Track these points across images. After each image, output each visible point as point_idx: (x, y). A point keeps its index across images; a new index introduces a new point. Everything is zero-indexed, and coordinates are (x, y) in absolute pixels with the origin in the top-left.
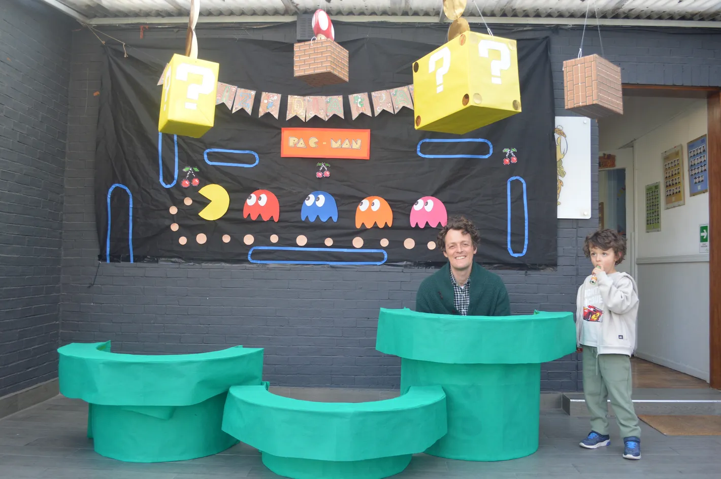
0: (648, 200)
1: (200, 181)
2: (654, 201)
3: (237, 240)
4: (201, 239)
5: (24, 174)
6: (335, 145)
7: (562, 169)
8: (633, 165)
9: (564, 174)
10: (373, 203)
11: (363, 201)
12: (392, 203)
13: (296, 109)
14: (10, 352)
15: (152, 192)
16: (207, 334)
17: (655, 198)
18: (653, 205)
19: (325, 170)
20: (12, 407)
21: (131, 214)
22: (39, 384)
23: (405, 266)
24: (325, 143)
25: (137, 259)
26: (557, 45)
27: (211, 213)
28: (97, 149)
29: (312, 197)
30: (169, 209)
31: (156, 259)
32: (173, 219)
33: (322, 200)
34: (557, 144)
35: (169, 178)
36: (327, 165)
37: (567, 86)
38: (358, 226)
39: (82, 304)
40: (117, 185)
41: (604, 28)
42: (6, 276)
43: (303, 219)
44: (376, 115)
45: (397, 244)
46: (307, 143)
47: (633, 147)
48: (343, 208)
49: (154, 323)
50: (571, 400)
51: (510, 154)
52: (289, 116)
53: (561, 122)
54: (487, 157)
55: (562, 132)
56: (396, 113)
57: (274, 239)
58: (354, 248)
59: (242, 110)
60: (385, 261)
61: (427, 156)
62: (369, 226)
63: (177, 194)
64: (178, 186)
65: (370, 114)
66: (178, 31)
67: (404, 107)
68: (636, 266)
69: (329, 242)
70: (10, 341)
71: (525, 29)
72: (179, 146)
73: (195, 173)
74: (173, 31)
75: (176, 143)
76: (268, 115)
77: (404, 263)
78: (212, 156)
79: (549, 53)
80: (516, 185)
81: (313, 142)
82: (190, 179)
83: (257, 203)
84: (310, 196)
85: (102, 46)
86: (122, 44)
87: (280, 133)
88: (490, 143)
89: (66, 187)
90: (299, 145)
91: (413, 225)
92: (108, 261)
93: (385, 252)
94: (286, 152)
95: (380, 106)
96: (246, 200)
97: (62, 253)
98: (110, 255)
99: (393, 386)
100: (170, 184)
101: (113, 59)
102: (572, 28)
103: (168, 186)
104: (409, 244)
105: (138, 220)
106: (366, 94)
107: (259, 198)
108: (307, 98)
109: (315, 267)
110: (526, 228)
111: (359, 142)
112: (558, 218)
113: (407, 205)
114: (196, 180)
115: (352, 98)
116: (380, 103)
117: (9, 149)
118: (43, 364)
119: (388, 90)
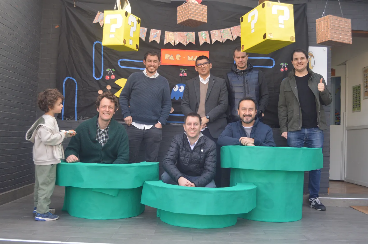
0: (354, 94)
1: (116, 77)
2: (357, 94)
5: (22, 70)
6: (190, 59)
8: (346, 75)
14: (14, 167)
15: (88, 81)
17: (358, 93)
18: (357, 97)
19: (184, 72)
21: (76, 93)
22: (25, 186)
24: (184, 58)
25: (79, 118)
26: (310, 8)
28: (58, 57)
29: (177, 87)
30: (98, 92)
33: (182, 89)
35: (98, 74)
36: (185, 69)
40: (69, 77)
44: (213, 43)
46: (174, 57)
47: (346, 65)
51: (284, 66)
52: (165, 43)
53: (311, 49)
54: (271, 67)
55: (312, 55)
56: (223, 42)
59: (140, 38)
63: (102, 83)
64: (103, 79)
65: (209, 43)
67: (228, 39)
68: (346, 131)
70: (13, 161)
72: (104, 57)
73: (113, 72)
75: (102, 55)
76: (154, 41)
78: (122, 63)
79: (306, 12)
81: (178, 57)
88: (273, 60)
89: (39, 78)
90: (170, 59)
92: (63, 119)
95: (215, 38)
97: (37, 114)
98: (64, 116)
100: (99, 77)
101: (68, 8)
103: (98, 79)
105: (80, 97)
106: (208, 31)
108: (176, 33)
114: (113, 76)
115: (200, 33)
116: (215, 37)
117: (16, 55)
118: (27, 175)
119: (219, 30)
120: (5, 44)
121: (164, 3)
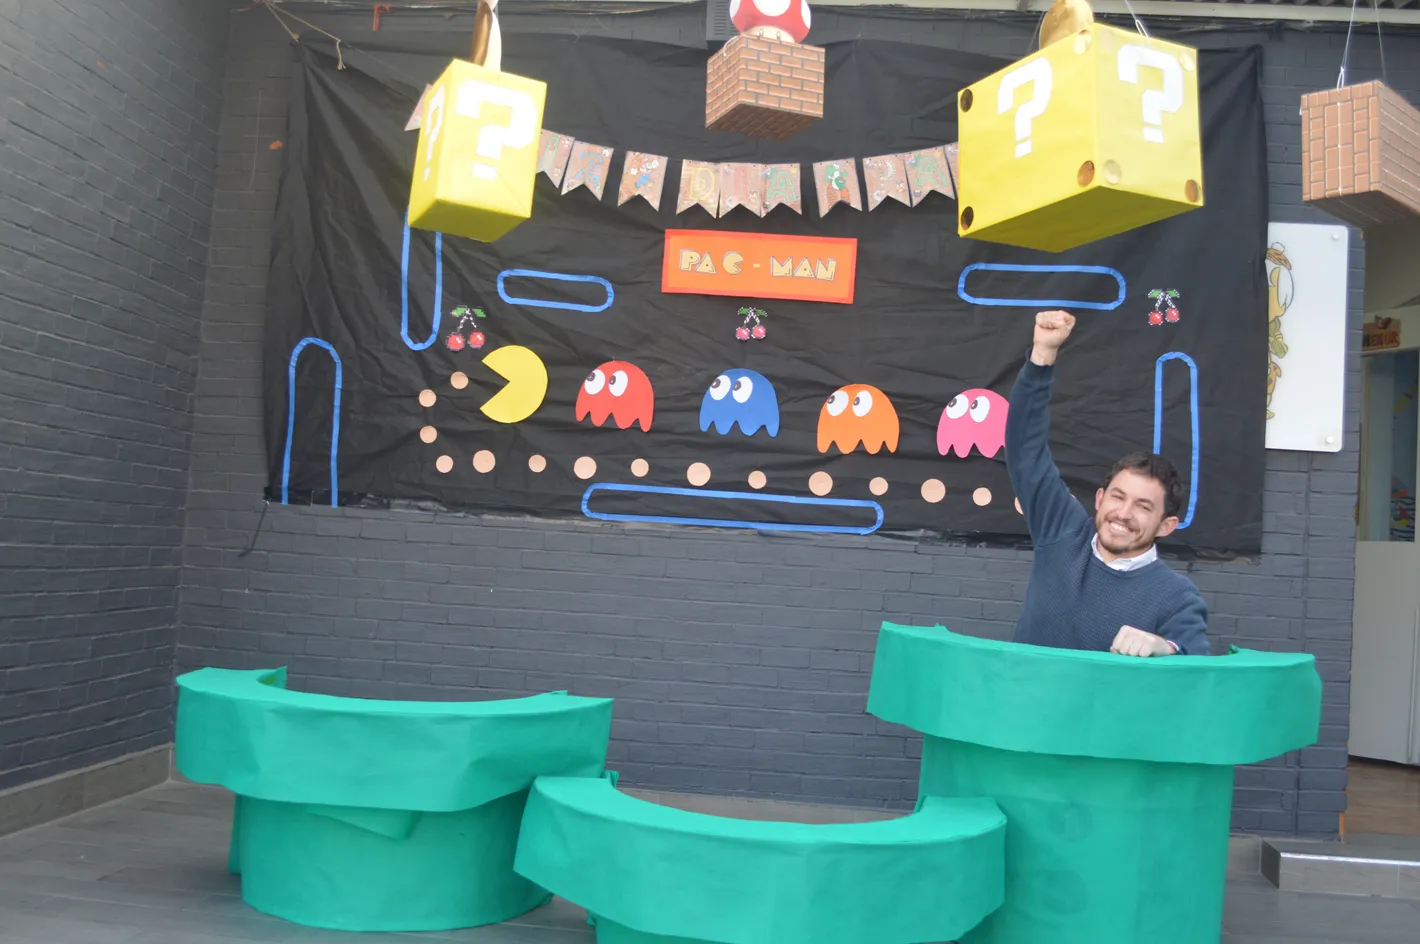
1: (487, 338)
3: (560, 469)
4: (484, 462)
5: (121, 308)
6: (780, 269)
7: (1280, 340)
9: (1283, 351)
10: (858, 399)
11: (835, 394)
12: (901, 402)
13: (698, 189)
14: (73, 684)
15: (383, 357)
16: (486, 666)
19: (756, 323)
20: (71, 799)
21: (337, 402)
22: (128, 756)
23: (923, 540)
24: (757, 266)
25: (346, 499)
26: (1278, 65)
27: (505, 408)
28: (272, 259)
29: (725, 381)
30: (418, 396)
31: (385, 501)
32: (427, 416)
33: (746, 390)
34: (1270, 284)
35: (420, 329)
36: (761, 312)
37: (1309, 151)
38: (823, 446)
39: (224, 590)
40: (311, 340)
41: (1391, 30)
42: (72, 521)
43: (704, 427)
44: (871, 208)
45: (905, 491)
46: (718, 263)
48: (790, 407)
49: (375, 639)
50: (1283, 855)
51: (1164, 302)
52: (683, 205)
53: (1281, 234)
54: (1111, 306)
55: (1281, 257)
56: (915, 204)
57: (640, 467)
58: (812, 495)
59: (583, 188)
60: (878, 526)
61: (980, 301)
62: (846, 448)
63: (433, 361)
64: (440, 348)
65: (858, 205)
66: (453, 16)
67: (933, 194)
69: (757, 479)
70: (74, 660)
71: (1207, 27)
72: (446, 260)
73: (477, 320)
74: (443, 16)
75: (438, 253)
76: (638, 201)
77: (921, 532)
78: (515, 286)
79: (1259, 82)
80: (1175, 370)
82: (467, 332)
83: (606, 389)
84: (721, 378)
85: (292, 44)
86: (333, 42)
87: (663, 241)
88: (1120, 278)
89: (204, 340)
90: (702, 268)
91: (943, 451)
92: (285, 502)
93: (878, 507)
94: (672, 283)
95: (881, 189)
96: (583, 381)
97: (190, 480)
98: (290, 488)
99: (885, 800)
100: (423, 341)
101: (312, 70)
102: (1314, 27)
103: (419, 347)
104: (933, 491)
105: (352, 416)
106: (852, 162)
107: (611, 380)
108: (724, 166)
109: (725, 532)
110: (1195, 466)
111: (832, 264)
112: (1267, 446)
113: (931, 405)
114: (478, 336)
115: (821, 169)
116: (882, 182)
117: (92, 253)
118: (140, 712)
119: (900, 155)
120: (36, 210)
121: (682, 48)
